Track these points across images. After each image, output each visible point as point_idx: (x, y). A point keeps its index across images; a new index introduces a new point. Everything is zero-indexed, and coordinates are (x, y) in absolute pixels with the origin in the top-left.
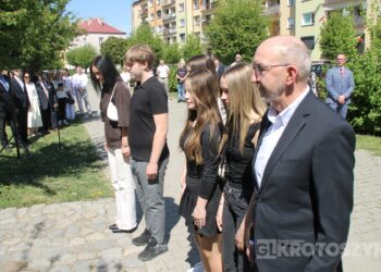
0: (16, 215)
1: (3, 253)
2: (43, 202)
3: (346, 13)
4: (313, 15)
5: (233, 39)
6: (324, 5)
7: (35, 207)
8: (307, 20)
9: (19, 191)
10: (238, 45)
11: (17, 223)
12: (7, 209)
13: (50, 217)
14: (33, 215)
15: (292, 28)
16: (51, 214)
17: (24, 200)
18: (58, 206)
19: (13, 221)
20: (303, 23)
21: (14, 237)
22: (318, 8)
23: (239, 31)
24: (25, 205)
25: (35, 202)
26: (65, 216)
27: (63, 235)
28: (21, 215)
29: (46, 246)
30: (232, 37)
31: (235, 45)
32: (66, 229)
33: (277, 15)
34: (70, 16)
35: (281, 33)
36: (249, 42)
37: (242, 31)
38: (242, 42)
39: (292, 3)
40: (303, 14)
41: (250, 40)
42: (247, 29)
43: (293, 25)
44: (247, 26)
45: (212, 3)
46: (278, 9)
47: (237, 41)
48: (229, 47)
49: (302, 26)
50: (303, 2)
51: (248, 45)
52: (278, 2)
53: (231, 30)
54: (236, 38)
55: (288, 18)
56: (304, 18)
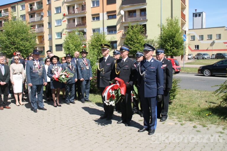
3: (76, 33)
4: (61, 34)
5: (14, 45)
6: (66, 29)
8: (58, 36)
15: (50, 39)
20: (56, 37)
22: (63, 30)
23: (17, 40)
30: (13, 43)
33: (42, 32)
35: (45, 42)
36: (23, 47)
37: (19, 40)
38: (19, 47)
39: (50, 27)
40: (56, 33)
41: (25, 46)
42: (22, 39)
43: (51, 38)
44: (22, 37)
45: (4, 23)
46: (43, 30)
47: (16, 46)
48: (12, 49)
49: (56, 39)
50: (56, 26)
51: (23, 48)
52: (43, 26)
53: (12, 40)
54: (16, 44)
55: (48, 35)
56: (57, 34)
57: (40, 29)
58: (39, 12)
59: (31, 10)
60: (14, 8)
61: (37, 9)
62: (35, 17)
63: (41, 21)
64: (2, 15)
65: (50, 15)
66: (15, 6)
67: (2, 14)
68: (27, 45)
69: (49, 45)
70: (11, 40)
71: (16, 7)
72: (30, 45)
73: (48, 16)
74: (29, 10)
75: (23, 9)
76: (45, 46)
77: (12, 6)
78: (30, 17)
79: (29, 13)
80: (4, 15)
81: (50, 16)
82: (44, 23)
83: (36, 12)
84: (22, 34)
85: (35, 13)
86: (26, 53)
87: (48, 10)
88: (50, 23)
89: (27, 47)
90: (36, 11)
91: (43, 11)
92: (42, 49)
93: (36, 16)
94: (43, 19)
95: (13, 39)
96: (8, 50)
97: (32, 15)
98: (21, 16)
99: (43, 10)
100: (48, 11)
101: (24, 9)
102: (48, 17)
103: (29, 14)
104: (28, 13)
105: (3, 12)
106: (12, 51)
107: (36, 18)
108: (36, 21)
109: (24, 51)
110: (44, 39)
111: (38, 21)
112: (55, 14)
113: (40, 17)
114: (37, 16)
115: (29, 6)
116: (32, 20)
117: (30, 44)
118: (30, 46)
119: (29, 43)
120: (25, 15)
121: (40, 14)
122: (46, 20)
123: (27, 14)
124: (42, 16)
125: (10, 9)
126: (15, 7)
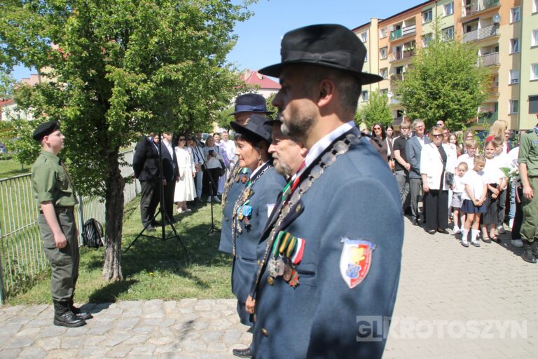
0: (162, 308)
1: (149, 353)
2: (195, 296)
5: (435, 99)
7: (185, 301)
9: (165, 280)
10: (443, 106)
11: (165, 319)
12: (152, 301)
13: (203, 315)
14: (183, 311)
15: (516, 83)
16: (205, 311)
17: (173, 291)
18: (213, 302)
19: (160, 315)
20: (533, 77)
21: (161, 335)
23: (445, 89)
24: (173, 298)
25: (185, 296)
26: (222, 316)
27: (221, 339)
28: (168, 310)
29: (200, 351)
30: (434, 96)
31: (438, 107)
32: (224, 332)
33: (495, 66)
34: (231, 68)
35: (499, 91)
36: (457, 102)
37: (448, 88)
38: (447, 103)
39: (517, 50)
40: (532, 64)
41: (459, 101)
42: (455, 86)
43: (517, 80)
44: (455, 82)
45: (405, 52)
46: (496, 59)
47: (441, 101)
48: (431, 108)
49: (531, 81)
50: (533, 48)
51: (456, 107)
52: (497, 49)
53: (434, 87)
54: (440, 97)
55: (511, 71)
56: (534, 69)
57: (488, 57)
58: (488, 16)
59: (467, 14)
60: (427, 15)
61: (482, 8)
62: (477, 29)
63: (494, 36)
64: (403, 34)
65: (517, 19)
66: (431, 9)
67: (402, 30)
68: (465, 99)
69: (510, 98)
70: (431, 89)
71: (434, 10)
72: (472, 99)
73: (511, 22)
74: (464, 14)
75: (448, 14)
76: (500, 101)
77: (425, 9)
78: (466, 30)
79: (464, 21)
80: (406, 33)
81: (518, 21)
82: (500, 41)
83: (481, 17)
84: (456, 72)
85: (478, 19)
86: (461, 117)
87: (513, 6)
88: (516, 42)
89: (464, 105)
90: (482, 13)
91: (500, 12)
92: (492, 110)
93: (479, 26)
94: (499, 31)
95: (434, 85)
96: (422, 110)
97: (469, 26)
98: (443, 30)
99: (498, 9)
100: (514, 10)
101: (451, 13)
102: (512, 26)
103: (463, 24)
104: (461, 20)
105: (404, 25)
106: (430, 114)
107: (481, 31)
108: (480, 40)
109: (458, 114)
110: (497, 83)
111: (485, 39)
112: (533, 14)
113: (491, 28)
114: (483, 27)
115: (463, 4)
116: (471, 36)
117: (472, 96)
118: (473, 101)
119: (471, 93)
120: (453, 26)
121: (491, 19)
122: (505, 34)
123: (457, 25)
124: (497, 25)
125: (419, 17)
126: (431, 12)
